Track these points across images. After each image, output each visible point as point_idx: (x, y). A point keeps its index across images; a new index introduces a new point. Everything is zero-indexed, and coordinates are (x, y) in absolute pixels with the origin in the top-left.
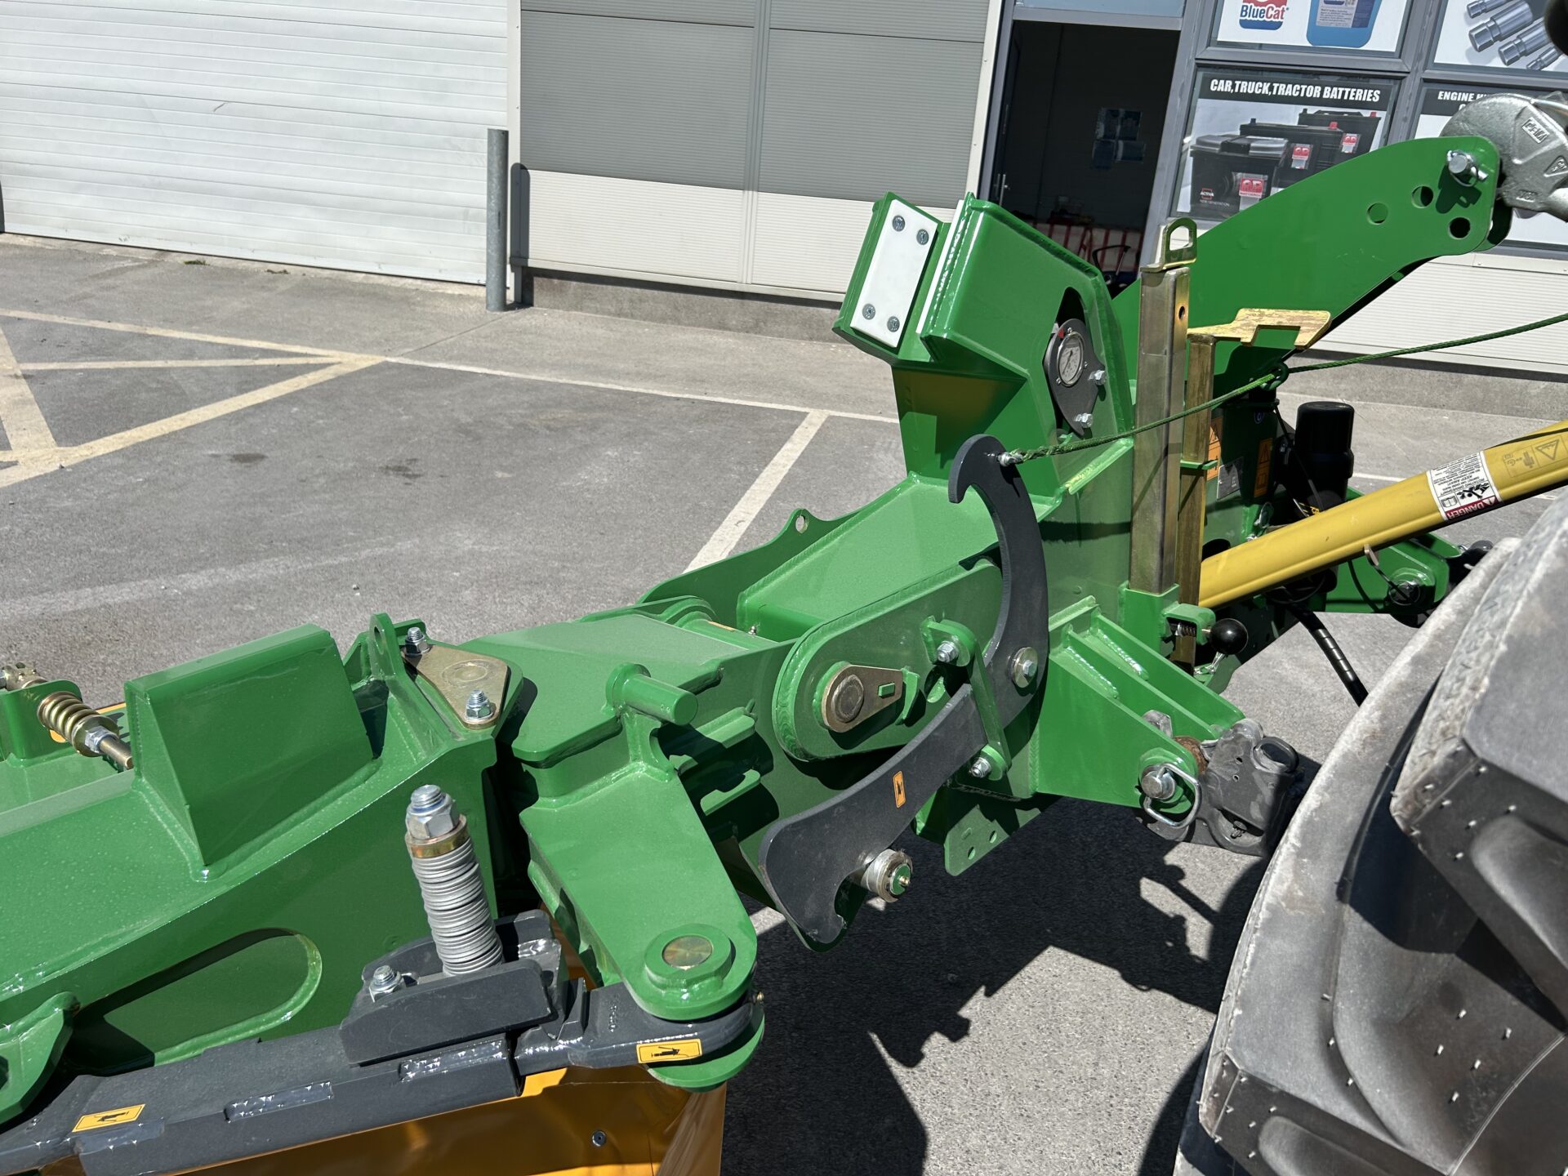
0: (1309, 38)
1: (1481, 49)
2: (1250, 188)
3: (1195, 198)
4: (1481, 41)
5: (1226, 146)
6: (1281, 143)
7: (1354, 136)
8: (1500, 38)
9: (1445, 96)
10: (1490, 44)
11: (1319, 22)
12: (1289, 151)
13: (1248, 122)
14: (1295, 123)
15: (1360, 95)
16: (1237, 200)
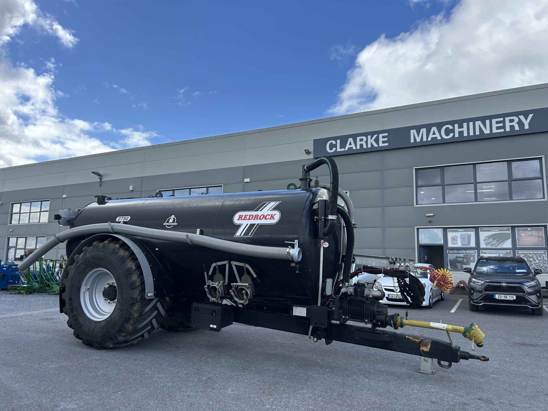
0: (462, 245)
1: (487, 245)
2: (459, 265)
3: (451, 267)
4: (487, 244)
5: (453, 260)
6: (462, 259)
7: (472, 257)
8: (489, 243)
9: (484, 251)
10: (488, 244)
11: (463, 243)
12: (463, 260)
13: (456, 256)
14: (463, 256)
15: (471, 252)
16: (457, 267)
